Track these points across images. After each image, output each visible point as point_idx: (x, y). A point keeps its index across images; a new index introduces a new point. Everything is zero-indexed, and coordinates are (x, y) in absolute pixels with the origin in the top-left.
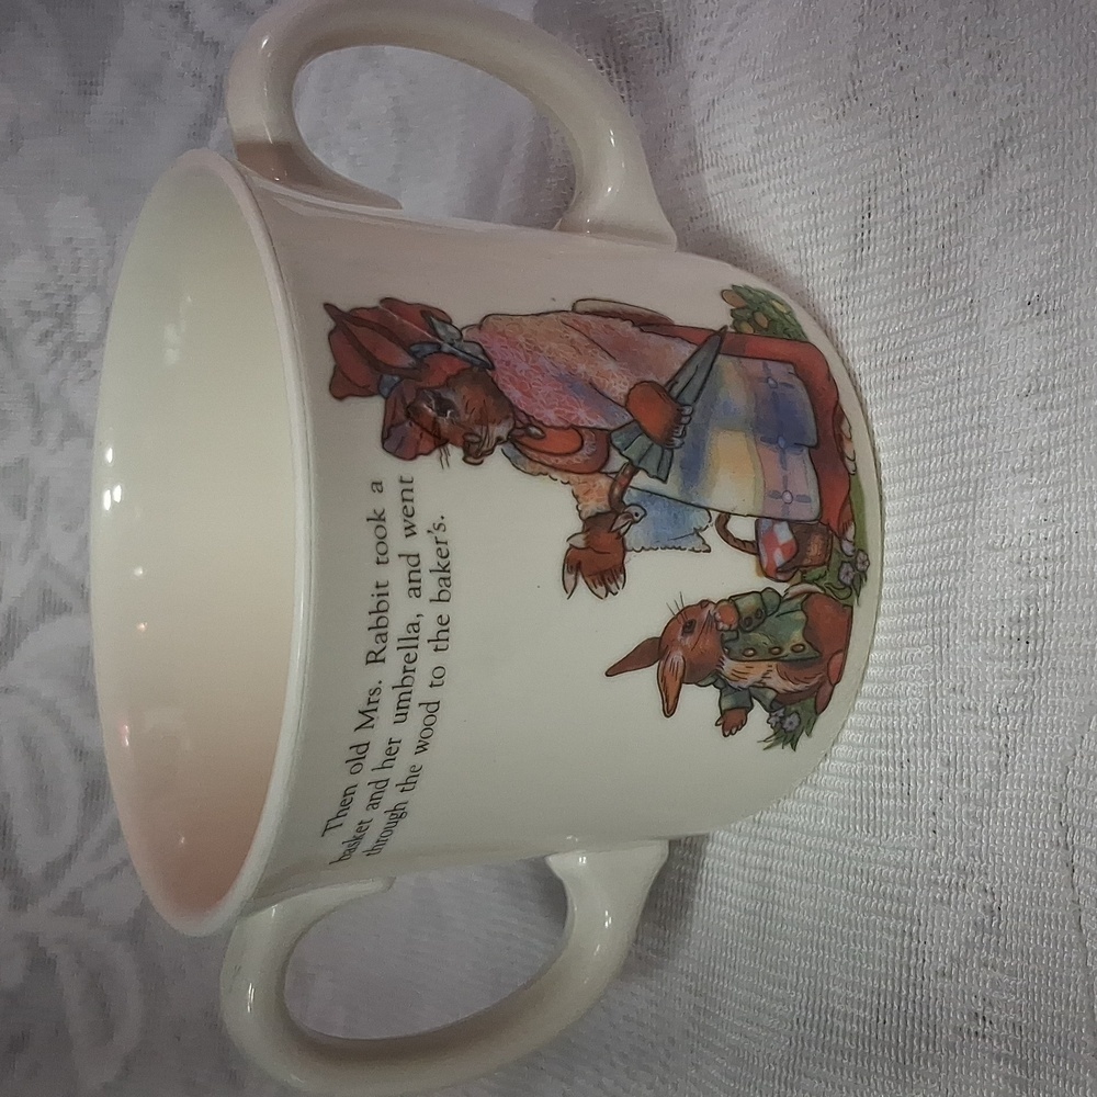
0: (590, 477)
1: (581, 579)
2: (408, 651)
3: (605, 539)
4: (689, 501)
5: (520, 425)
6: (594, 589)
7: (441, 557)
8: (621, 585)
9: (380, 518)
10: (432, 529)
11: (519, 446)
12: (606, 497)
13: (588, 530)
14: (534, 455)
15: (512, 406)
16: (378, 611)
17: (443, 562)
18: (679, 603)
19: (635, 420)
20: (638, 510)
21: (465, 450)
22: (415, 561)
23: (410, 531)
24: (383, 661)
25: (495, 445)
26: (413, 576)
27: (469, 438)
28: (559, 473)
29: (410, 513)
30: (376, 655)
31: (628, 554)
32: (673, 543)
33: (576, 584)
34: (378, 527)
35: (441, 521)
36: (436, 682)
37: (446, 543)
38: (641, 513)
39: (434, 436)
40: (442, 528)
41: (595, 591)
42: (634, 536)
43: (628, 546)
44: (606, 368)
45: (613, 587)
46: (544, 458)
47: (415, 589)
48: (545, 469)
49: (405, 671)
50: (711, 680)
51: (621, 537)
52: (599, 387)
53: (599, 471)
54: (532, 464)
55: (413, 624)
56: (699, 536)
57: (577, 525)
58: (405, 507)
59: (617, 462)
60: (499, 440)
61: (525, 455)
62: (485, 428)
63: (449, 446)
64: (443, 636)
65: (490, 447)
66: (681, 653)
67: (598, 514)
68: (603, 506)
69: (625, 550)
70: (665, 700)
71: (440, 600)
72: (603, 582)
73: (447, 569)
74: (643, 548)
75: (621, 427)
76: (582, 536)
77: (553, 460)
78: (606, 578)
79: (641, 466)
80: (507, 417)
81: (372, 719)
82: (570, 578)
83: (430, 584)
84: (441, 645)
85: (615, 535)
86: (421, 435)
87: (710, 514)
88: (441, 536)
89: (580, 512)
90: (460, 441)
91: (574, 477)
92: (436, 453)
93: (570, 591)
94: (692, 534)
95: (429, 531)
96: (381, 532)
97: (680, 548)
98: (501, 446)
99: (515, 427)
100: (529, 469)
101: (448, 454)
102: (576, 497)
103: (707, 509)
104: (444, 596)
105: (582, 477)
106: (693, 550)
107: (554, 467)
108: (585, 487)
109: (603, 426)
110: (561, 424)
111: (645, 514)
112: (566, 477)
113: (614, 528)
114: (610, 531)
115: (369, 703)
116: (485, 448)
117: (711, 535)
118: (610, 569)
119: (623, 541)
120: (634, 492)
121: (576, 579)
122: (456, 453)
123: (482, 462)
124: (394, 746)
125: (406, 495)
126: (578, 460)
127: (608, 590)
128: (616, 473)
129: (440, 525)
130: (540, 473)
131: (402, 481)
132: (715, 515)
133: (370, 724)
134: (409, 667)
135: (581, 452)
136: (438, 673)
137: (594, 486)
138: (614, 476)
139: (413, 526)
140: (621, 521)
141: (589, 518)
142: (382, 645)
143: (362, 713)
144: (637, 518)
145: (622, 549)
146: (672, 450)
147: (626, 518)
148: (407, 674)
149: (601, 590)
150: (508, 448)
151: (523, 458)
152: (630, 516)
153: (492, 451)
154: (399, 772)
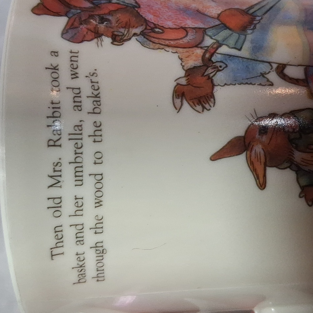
0: (191, 49)
1: (185, 102)
2: (76, 141)
3: (199, 80)
4: (256, 58)
5: (148, 28)
6: (194, 107)
7: (94, 90)
8: (212, 105)
9: (55, 69)
10: (89, 76)
11: (147, 37)
12: (200, 58)
13: (188, 75)
14: (156, 41)
15: (145, 20)
16: (54, 117)
17: (96, 93)
18: (254, 115)
19: (222, 24)
20: (221, 64)
21: (112, 39)
22: (77, 91)
23: (75, 76)
24: (60, 146)
25: (132, 37)
26: (77, 99)
27: (116, 33)
28: (171, 48)
29: (75, 67)
30: (55, 142)
31: (216, 88)
32: (246, 81)
33: (182, 105)
34: (53, 72)
35: (95, 72)
36: (98, 161)
37: (97, 83)
38: (224, 66)
39: (95, 33)
40: (95, 75)
41: (196, 108)
42: (219, 78)
43: (215, 83)
44: (208, 4)
45: (207, 106)
46: (162, 42)
47: (78, 106)
48: (162, 47)
49: (76, 153)
50: (286, 165)
51: (210, 79)
52: (202, 11)
53: (197, 46)
54: (154, 44)
55: (78, 126)
56: (264, 77)
57: (182, 73)
58: (72, 64)
59: (208, 42)
60: (135, 34)
61: (151, 41)
62: (127, 30)
63: (103, 37)
64: (98, 133)
65: (128, 38)
66: (260, 146)
67: (195, 67)
68: (199, 63)
69: (213, 86)
70: (257, 177)
71: (94, 113)
72: (200, 103)
73: (98, 96)
74: (226, 84)
75: (213, 27)
76: (185, 79)
77: (167, 42)
78: (202, 101)
79: (224, 43)
80: (142, 25)
81: (59, 182)
82: (178, 101)
83: (88, 104)
84: (98, 139)
85: (206, 78)
86: (87, 33)
87: (271, 65)
88: (94, 79)
89: (183, 66)
90: (110, 34)
91: (180, 50)
92: (96, 40)
93: (178, 109)
94: (259, 76)
95: (87, 77)
96: (55, 75)
97: (251, 84)
98: (136, 37)
99: (146, 29)
100: (151, 47)
101: (102, 41)
102: (181, 59)
103: (269, 63)
104: (97, 110)
105: (185, 50)
106: (260, 84)
107: (168, 46)
108: (187, 54)
109: (201, 27)
110: (175, 27)
111: (227, 66)
112: (175, 50)
113: (205, 74)
114: (203, 75)
115: (55, 171)
116: (124, 39)
117: (273, 76)
118: (204, 96)
119: (212, 81)
120: (219, 56)
121: (182, 102)
122: (107, 40)
123: (123, 44)
124: (80, 202)
125: (73, 59)
126: (183, 42)
127: (204, 108)
128: (208, 47)
129: (94, 73)
130: (159, 48)
131: (71, 52)
132: (275, 66)
133: (59, 185)
134: (78, 151)
135: (186, 38)
136: (99, 155)
137: (193, 53)
138: (206, 48)
139: (77, 73)
140: (210, 70)
141: (188, 69)
142: (58, 137)
143: (51, 177)
144: (220, 69)
145: (211, 85)
146: (246, 36)
147: (212, 69)
148: (77, 155)
149: (199, 108)
150: (141, 38)
151: (148, 42)
152: (215, 67)
153: (130, 39)
154: (88, 220)
